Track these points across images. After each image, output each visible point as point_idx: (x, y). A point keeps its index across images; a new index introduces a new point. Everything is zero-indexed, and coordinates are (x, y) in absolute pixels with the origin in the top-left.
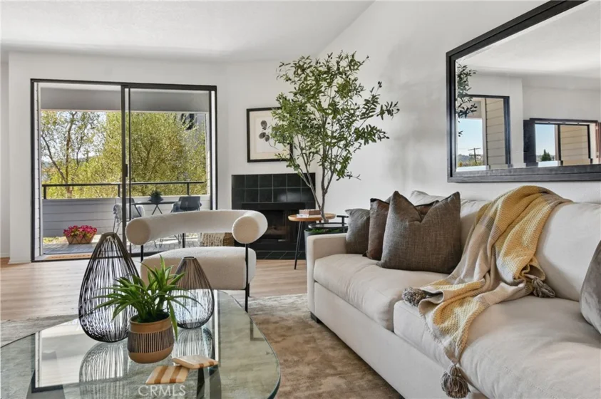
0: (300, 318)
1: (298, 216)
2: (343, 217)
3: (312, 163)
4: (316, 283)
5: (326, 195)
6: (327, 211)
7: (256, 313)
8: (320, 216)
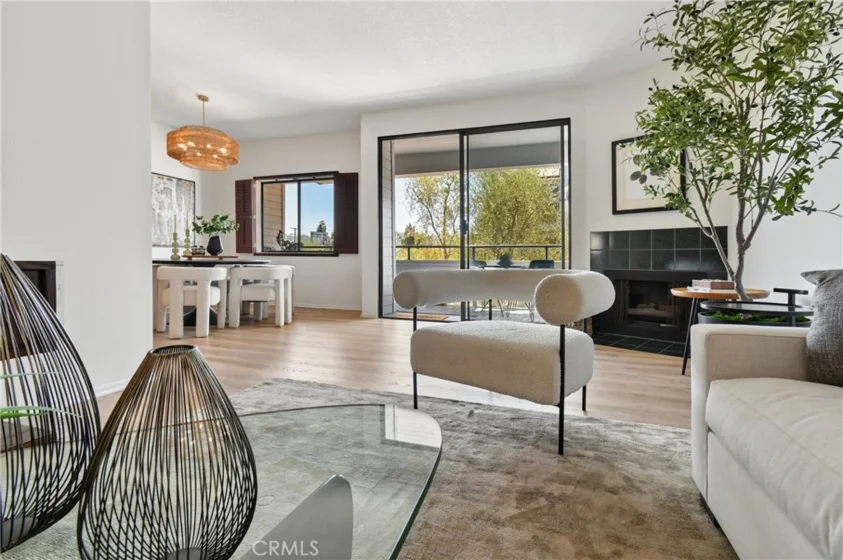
0: (671, 493)
1: (690, 289)
2: (792, 293)
3: (714, 197)
4: (710, 434)
5: (748, 253)
6: (749, 284)
7: (581, 452)
8: (734, 292)
